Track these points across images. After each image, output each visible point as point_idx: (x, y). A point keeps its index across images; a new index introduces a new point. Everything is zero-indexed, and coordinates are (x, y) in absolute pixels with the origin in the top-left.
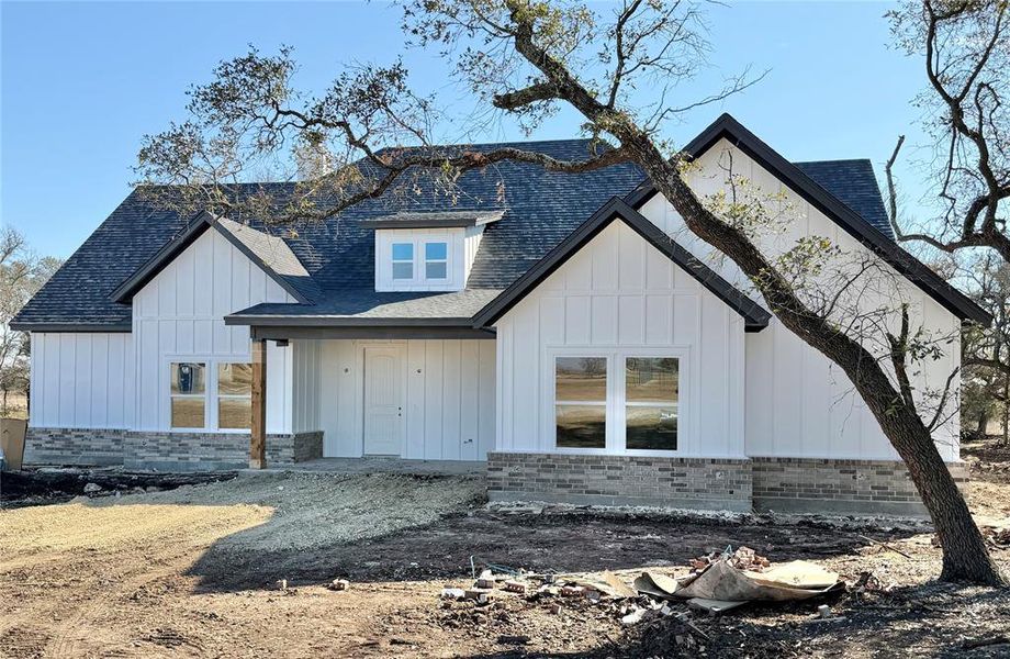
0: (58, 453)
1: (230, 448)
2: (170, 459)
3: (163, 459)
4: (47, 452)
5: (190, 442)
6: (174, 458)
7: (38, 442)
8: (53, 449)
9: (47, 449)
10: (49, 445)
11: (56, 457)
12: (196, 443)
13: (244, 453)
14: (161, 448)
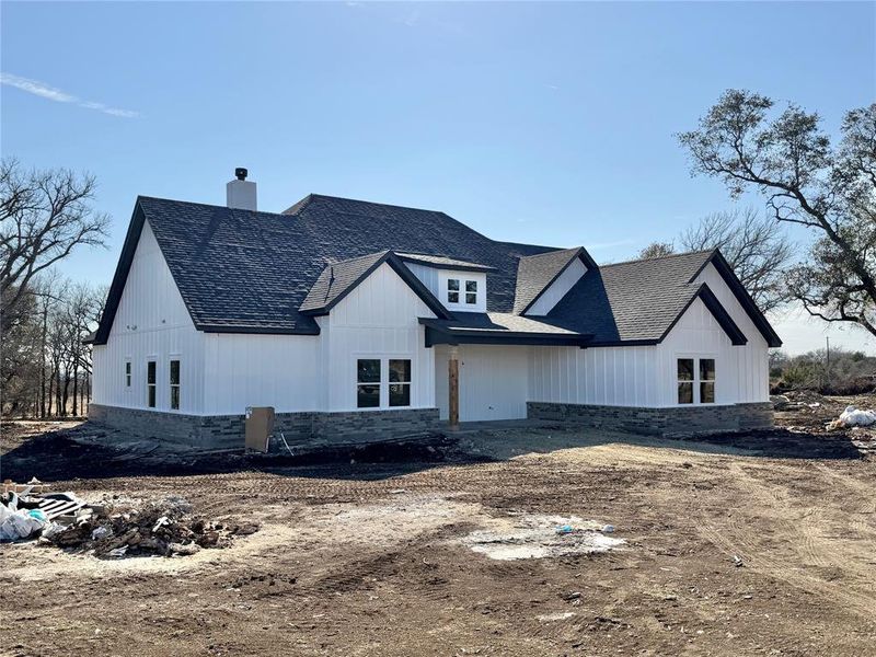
0: (236, 436)
1: (401, 420)
2: (361, 432)
3: (356, 432)
4: (226, 437)
5: (374, 418)
6: (364, 430)
7: (218, 429)
8: (231, 433)
9: (226, 434)
10: (228, 431)
11: (234, 440)
12: (379, 418)
13: (409, 423)
14: (355, 423)
